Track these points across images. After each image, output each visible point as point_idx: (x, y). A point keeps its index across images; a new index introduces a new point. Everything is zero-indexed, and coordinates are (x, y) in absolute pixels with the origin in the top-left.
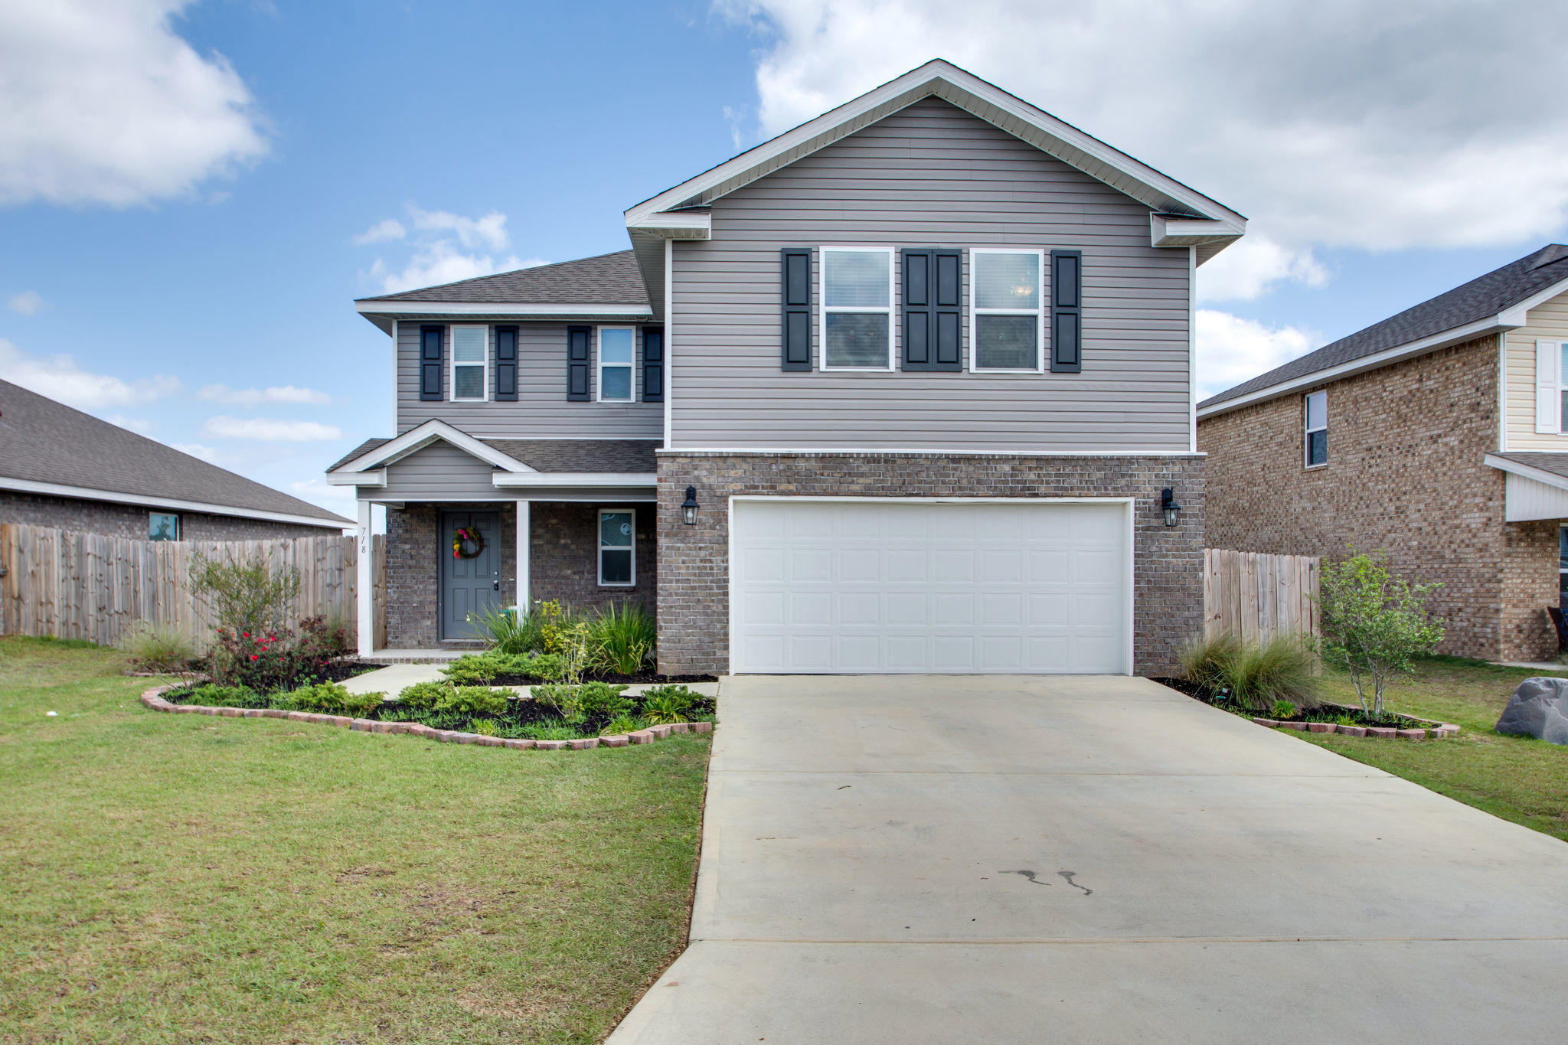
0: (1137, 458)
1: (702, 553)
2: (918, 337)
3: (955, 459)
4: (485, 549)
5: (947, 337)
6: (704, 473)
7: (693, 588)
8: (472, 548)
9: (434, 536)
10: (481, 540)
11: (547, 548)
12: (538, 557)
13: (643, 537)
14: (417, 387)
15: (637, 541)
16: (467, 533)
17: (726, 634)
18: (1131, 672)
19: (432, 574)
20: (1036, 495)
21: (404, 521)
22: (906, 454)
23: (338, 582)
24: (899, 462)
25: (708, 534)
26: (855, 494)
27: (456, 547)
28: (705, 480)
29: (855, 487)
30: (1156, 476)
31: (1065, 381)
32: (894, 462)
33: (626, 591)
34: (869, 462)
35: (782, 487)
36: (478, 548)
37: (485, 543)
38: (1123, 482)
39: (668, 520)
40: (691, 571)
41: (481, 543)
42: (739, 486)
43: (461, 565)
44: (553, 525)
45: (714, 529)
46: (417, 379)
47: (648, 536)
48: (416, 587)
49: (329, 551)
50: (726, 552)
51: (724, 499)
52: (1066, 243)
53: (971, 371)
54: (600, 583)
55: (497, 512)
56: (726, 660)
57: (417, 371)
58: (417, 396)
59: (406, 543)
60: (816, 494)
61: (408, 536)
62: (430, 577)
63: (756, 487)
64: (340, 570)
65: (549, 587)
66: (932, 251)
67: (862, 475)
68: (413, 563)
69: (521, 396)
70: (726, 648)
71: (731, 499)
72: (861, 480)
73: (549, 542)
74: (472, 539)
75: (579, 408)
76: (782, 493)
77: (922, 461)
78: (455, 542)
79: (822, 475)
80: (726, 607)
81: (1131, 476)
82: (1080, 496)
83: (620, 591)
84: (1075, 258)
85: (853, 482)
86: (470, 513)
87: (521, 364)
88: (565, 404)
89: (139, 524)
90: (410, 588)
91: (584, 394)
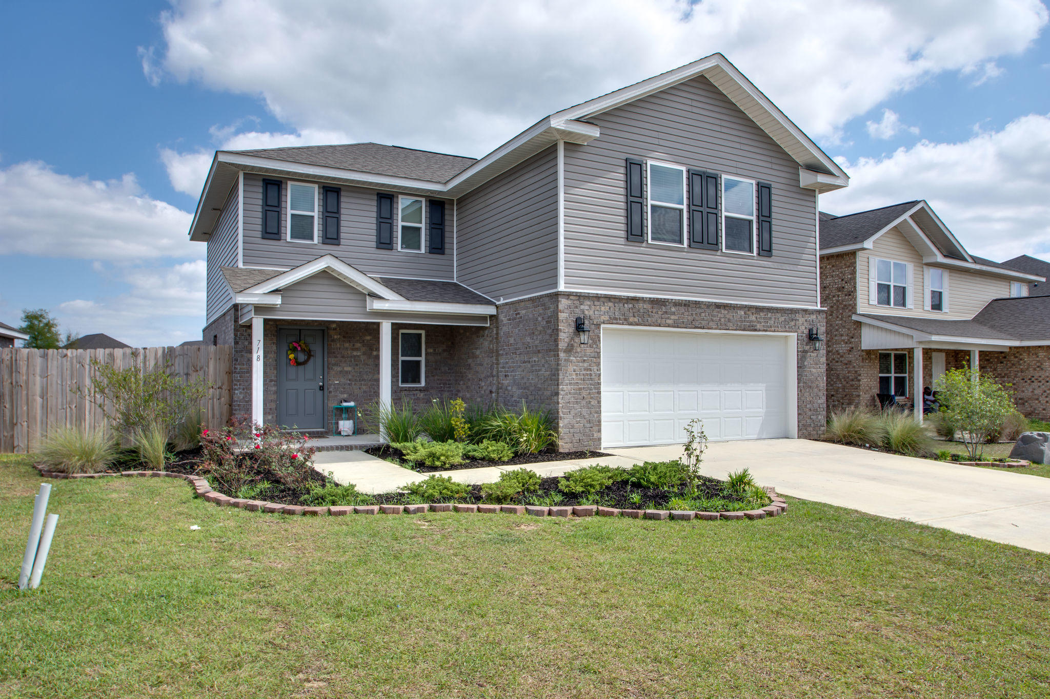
0: (799, 310)
1: (586, 365)
2: (698, 226)
3: (718, 306)
4: (312, 358)
5: (712, 229)
6: (587, 307)
7: (580, 389)
8: (302, 357)
9: (274, 348)
10: (310, 351)
11: (363, 358)
12: (357, 365)
13: (431, 350)
14: (259, 228)
15: (426, 354)
16: (300, 346)
17: (600, 421)
18: (797, 437)
19: (273, 378)
20: (755, 330)
22: (696, 301)
24: (691, 305)
25: (589, 351)
26: (669, 326)
27: (292, 356)
28: (586, 312)
29: (669, 322)
30: (806, 320)
31: (764, 262)
32: (689, 306)
33: (420, 390)
34: (676, 305)
35: (631, 319)
36: (306, 357)
37: (312, 353)
38: (793, 323)
39: (566, 340)
40: (579, 377)
41: (309, 355)
42: (606, 318)
43: (292, 370)
44: (368, 340)
45: (592, 347)
46: (259, 221)
47: (435, 350)
49: (178, 358)
50: (599, 364)
51: (598, 326)
52: (766, 179)
53: (723, 251)
54: (400, 385)
55: (323, 331)
56: (600, 439)
57: (260, 215)
58: (259, 234)
60: (650, 325)
62: (271, 381)
63: (616, 319)
64: (187, 374)
65: (364, 387)
66: (704, 173)
67: (674, 313)
69: (342, 241)
70: (599, 431)
71: (602, 326)
72: (673, 317)
73: (364, 354)
74: (303, 350)
75: (384, 254)
76: (631, 324)
77: (703, 306)
78: (289, 352)
79: (652, 312)
80: (599, 402)
81: (796, 320)
82: (774, 331)
83: (417, 390)
84: (769, 188)
85: (668, 318)
86: (300, 330)
87: (343, 217)
88: (374, 250)
91: (389, 244)
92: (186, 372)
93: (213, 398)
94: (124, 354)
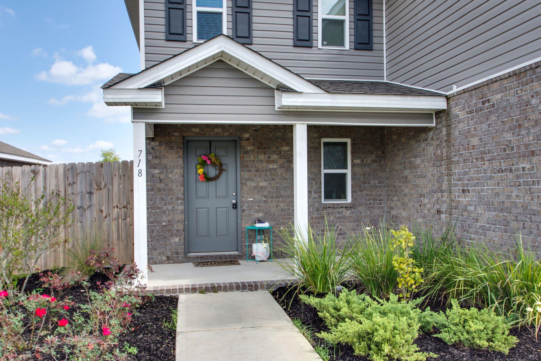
4: (224, 173)
8: (212, 172)
9: (181, 162)
10: (221, 165)
11: (280, 171)
12: (273, 179)
13: (358, 161)
14: (163, 29)
15: (353, 166)
16: (210, 159)
19: (180, 196)
21: (153, 148)
23: (88, 204)
27: (201, 171)
33: (346, 207)
36: (217, 172)
37: (224, 167)
41: (221, 169)
43: (203, 186)
44: (285, 151)
46: (163, 21)
47: (363, 161)
48: (165, 208)
49: (80, 176)
54: (323, 201)
55: (235, 141)
57: (163, 14)
58: (163, 36)
59: (155, 168)
61: (157, 161)
62: (178, 199)
64: (90, 193)
65: (282, 205)
68: (162, 186)
69: (255, 40)
73: (282, 167)
74: (213, 164)
75: (302, 53)
78: (198, 166)
83: (342, 207)
86: (210, 142)
87: (255, 13)
88: (292, 49)
90: (159, 208)
91: (307, 41)
92: (88, 191)
93: (118, 219)
94: (23, 172)
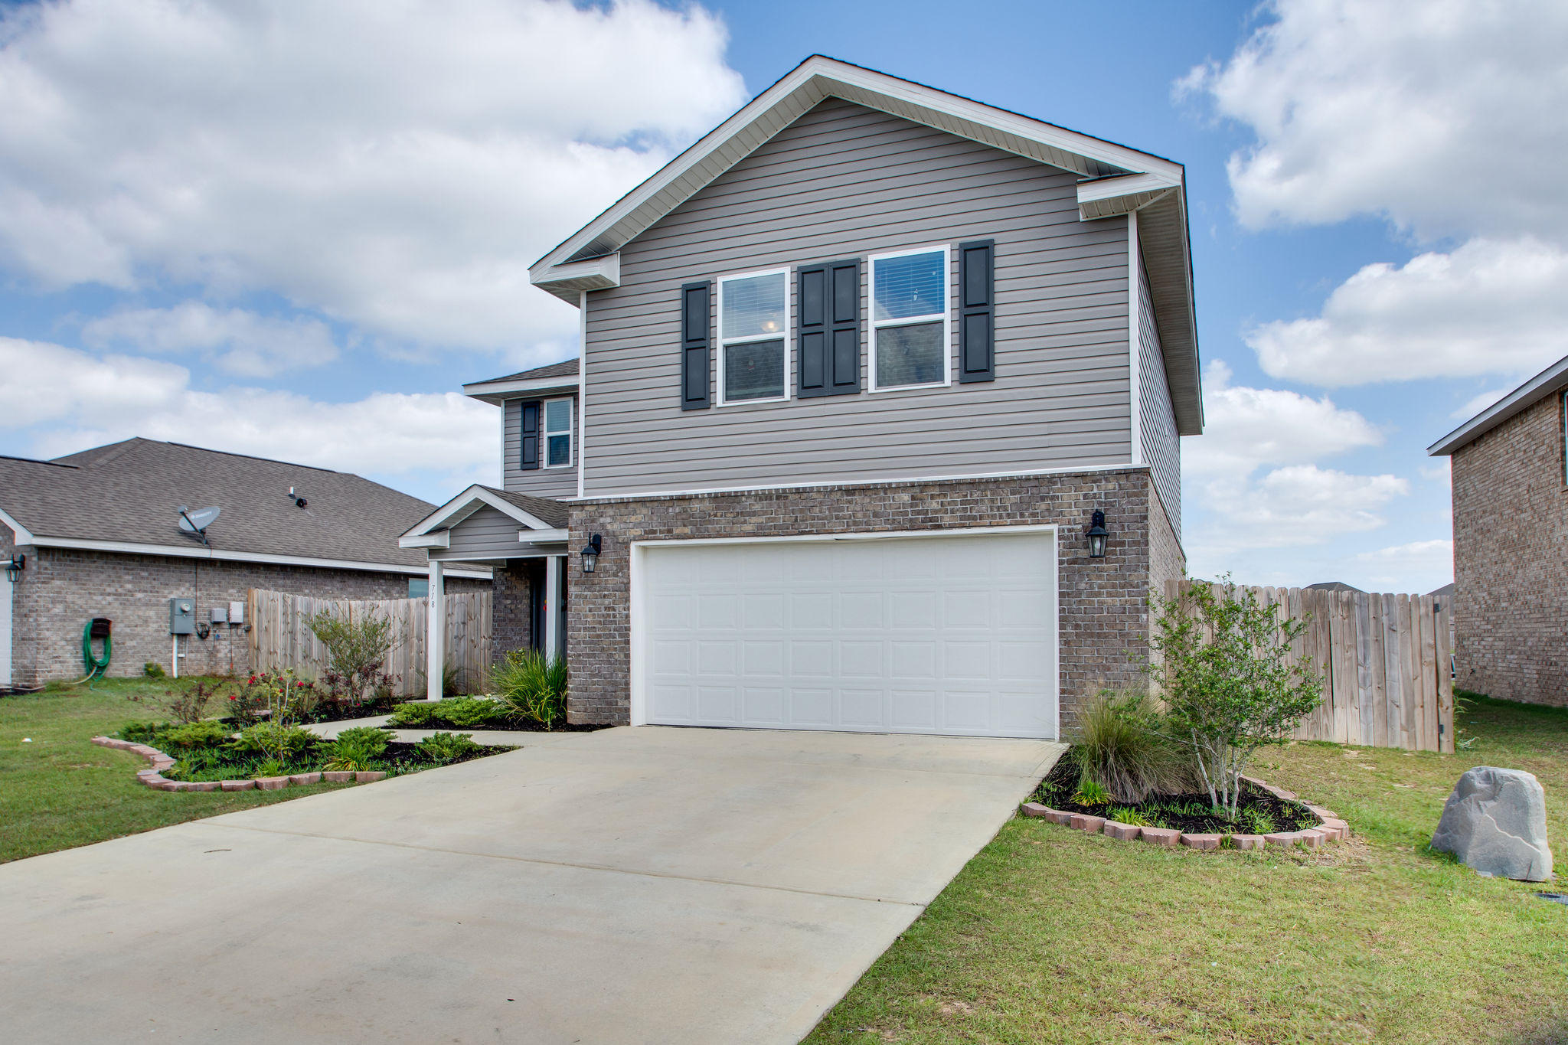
0: (1060, 476)
1: (607, 601)
2: (813, 361)
3: (850, 491)
5: (843, 357)
6: (609, 520)
7: (599, 636)
9: (528, 592)
17: (627, 684)
18: (1057, 736)
20: (939, 527)
21: (506, 579)
22: (798, 489)
23: (462, 634)
24: (791, 497)
25: (612, 581)
26: (748, 535)
28: (609, 527)
29: (748, 528)
30: (1085, 496)
31: (977, 393)
32: (786, 497)
34: (761, 500)
35: (676, 531)
38: (1043, 506)
39: (577, 569)
40: (597, 619)
42: (638, 532)
45: (617, 576)
46: (519, 451)
48: (514, 639)
50: (627, 600)
51: (626, 546)
52: (975, 233)
53: (869, 392)
56: (627, 710)
57: (519, 444)
58: (518, 466)
59: (507, 599)
60: (710, 537)
61: (509, 592)
62: (525, 630)
63: (654, 532)
64: (464, 623)
66: (828, 264)
67: (754, 514)
68: (512, 616)
70: (628, 697)
71: (633, 546)
72: (754, 519)
76: (678, 537)
77: (814, 495)
79: (715, 516)
80: (628, 656)
81: (1053, 498)
82: (991, 525)
84: (986, 249)
85: (745, 522)
89: (397, 588)
90: (510, 639)
92: (462, 621)
93: (485, 648)
94: (417, 603)
